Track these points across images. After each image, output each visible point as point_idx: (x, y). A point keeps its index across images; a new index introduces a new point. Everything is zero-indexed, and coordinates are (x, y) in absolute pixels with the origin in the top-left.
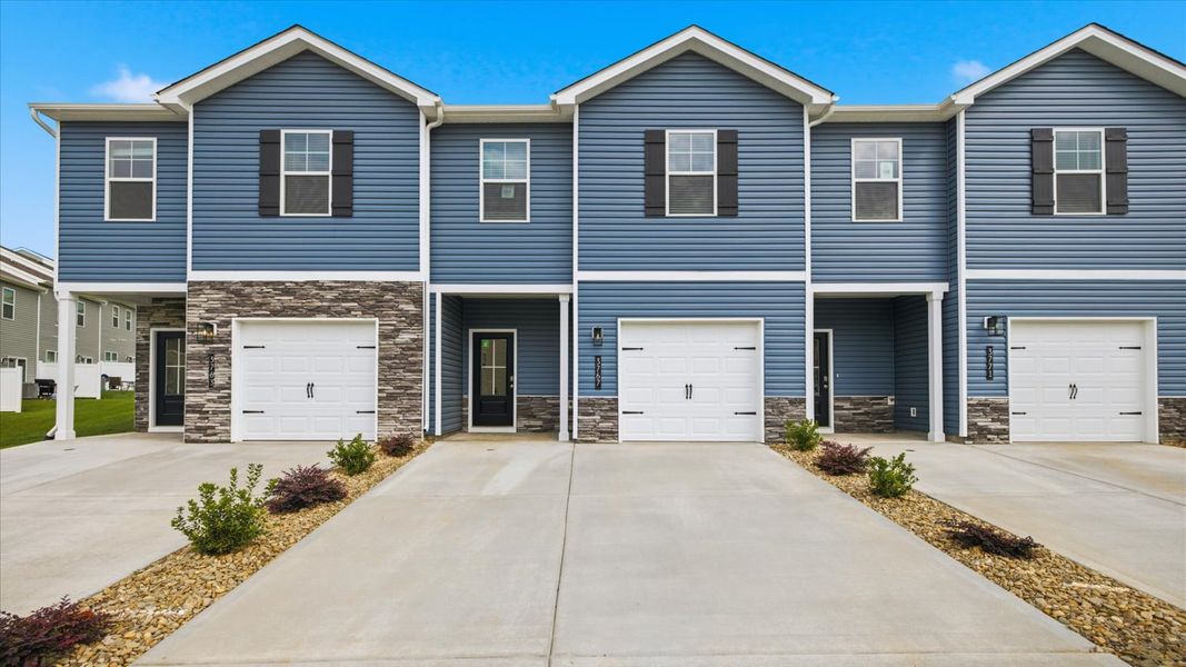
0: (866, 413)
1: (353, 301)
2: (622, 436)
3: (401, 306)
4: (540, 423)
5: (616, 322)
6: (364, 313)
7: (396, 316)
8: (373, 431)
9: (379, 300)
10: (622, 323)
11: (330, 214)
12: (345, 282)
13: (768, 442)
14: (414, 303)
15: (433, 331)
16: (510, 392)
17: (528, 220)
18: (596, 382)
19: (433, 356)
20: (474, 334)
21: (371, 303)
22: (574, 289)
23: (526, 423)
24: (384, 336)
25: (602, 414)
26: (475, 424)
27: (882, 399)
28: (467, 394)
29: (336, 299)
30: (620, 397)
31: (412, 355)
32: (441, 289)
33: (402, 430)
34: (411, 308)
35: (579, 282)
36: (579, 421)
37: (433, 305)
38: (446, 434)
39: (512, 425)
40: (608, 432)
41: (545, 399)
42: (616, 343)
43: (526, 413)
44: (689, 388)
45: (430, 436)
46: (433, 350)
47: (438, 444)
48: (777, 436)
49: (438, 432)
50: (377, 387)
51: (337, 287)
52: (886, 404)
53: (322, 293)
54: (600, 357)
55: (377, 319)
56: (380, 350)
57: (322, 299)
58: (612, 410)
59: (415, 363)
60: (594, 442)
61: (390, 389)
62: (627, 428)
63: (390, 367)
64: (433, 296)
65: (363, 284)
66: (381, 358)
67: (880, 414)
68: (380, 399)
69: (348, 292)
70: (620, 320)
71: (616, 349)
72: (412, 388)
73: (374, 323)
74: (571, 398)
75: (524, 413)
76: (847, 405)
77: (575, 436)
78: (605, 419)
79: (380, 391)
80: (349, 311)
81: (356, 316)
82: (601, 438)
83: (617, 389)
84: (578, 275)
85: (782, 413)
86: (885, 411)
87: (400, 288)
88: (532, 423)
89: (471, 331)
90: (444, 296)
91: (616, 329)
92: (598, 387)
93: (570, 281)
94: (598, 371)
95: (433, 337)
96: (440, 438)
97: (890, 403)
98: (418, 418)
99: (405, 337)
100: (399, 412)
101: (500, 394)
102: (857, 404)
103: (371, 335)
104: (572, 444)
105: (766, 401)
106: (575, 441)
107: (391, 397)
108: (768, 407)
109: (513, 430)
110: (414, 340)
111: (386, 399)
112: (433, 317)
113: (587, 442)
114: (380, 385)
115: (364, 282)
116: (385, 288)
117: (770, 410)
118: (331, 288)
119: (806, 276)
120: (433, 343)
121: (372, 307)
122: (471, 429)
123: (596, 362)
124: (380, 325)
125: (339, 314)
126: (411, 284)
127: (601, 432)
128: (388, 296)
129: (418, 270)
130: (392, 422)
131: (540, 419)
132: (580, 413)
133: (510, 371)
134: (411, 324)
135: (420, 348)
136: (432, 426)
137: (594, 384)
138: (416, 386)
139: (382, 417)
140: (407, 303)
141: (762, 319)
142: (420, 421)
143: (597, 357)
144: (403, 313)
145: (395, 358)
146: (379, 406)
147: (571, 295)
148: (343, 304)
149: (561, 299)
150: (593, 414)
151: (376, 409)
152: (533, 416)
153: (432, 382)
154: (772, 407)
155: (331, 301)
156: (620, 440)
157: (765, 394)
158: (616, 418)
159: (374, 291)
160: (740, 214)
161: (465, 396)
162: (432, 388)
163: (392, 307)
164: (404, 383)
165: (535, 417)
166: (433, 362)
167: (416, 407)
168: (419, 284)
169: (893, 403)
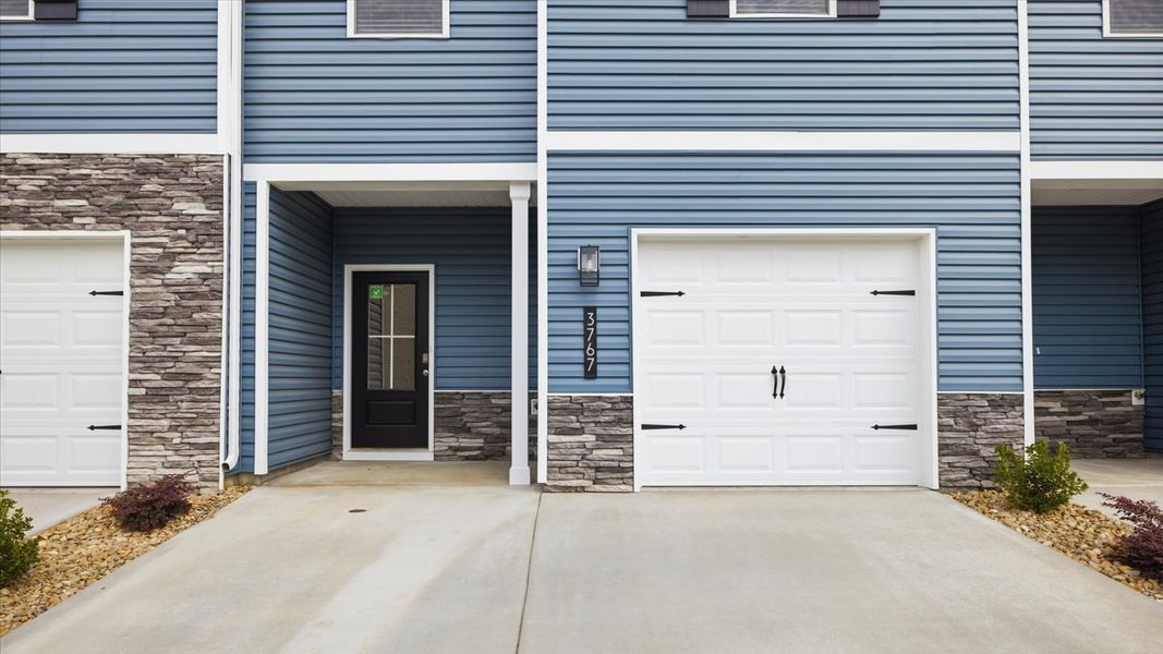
0: (1092, 422)
1: (77, 195)
2: (642, 475)
3: (177, 206)
4: (479, 442)
5: (627, 237)
6: (100, 220)
7: (167, 226)
8: (119, 468)
9: (131, 192)
10: (642, 240)
11: (31, 17)
12: (62, 156)
13: (946, 487)
14: (205, 198)
15: (248, 258)
16: (422, 382)
17: (446, 33)
18: (586, 364)
19: (248, 310)
20: (355, 274)
21: (117, 199)
22: (539, 171)
23: (453, 442)
24: (141, 269)
25: (599, 430)
26: (357, 443)
27: (1121, 394)
28: (341, 387)
29: (43, 192)
30: (636, 395)
31: (201, 309)
32: (266, 174)
33: (177, 465)
34: (198, 209)
35: (550, 155)
36: (550, 446)
37: (249, 206)
38: (280, 469)
39: (425, 445)
40: (611, 469)
41: (488, 396)
42: (628, 279)
43: (452, 423)
44: (779, 374)
45: (241, 475)
46: (248, 299)
47: (257, 494)
48: (965, 474)
49: (261, 466)
50: (126, 376)
51: (43, 167)
52: (1130, 404)
53: (14, 179)
54: (593, 309)
55: (126, 234)
56: (135, 297)
57: (13, 191)
58: (619, 422)
59: (206, 326)
60: (582, 489)
61: (154, 379)
62: (651, 457)
63: (153, 334)
64: (249, 189)
65: (98, 159)
66: (134, 315)
67: (1118, 424)
68: (132, 400)
69: (65, 178)
70: (635, 232)
71: (628, 293)
72: (199, 377)
73: (120, 242)
74: (533, 395)
75: (449, 423)
76: (1056, 406)
77: (542, 477)
78: (605, 440)
79: (133, 383)
80: (68, 217)
81: (83, 227)
82: (596, 481)
83: (630, 377)
84: (548, 141)
85: (975, 427)
86: (1127, 417)
87: (173, 169)
88: (465, 442)
89: (349, 269)
90: (275, 190)
91: (628, 251)
92: (591, 374)
93: (532, 156)
94: (590, 338)
95: (248, 272)
96: (264, 480)
97: (1135, 401)
98: (213, 439)
99: (185, 271)
100: (172, 429)
101: (402, 387)
102: (1074, 405)
103: (117, 269)
104: (536, 495)
105: (941, 401)
106: (543, 488)
107: (156, 396)
108: (947, 414)
109: (425, 455)
110: (205, 277)
111: (146, 400)
112: (248, 232)
113: (566, 489)
114: (131, 371)
115: (100, 156)
116: (145, 168)
117: (952, 422)
118: (32, 169)
119: (1019, 141)
120: (248, 285)
121: (117, 208)
122: (348, 453)
123: (586, 321)
124: (134, 245)
125: (48, 223)
126: (199, 160)
127: (598, 469)
128: (151, 185)
129: (214, 131)
130: (159, 449)
131: (479, 435)
132: (555, 430)
133: (421, 345)
134: (197, 244)
135: (216, 294)
136: (247, 455)
137: (581, 368)
138: (208, 374)
139: (138, 438)
140: (191, 200)
141: (932, 231)
142: (214, 446)
143: (587, 309)
144: (182, 222)
145: (164, 314)
146: (131, 416)
147: (534, 185)
148: (58, 203)
149: (514, 193)
150: (580, 431)
151: (124, 421)
152: (465, 430)
153: (247, 364)
154: (955, 415)
155: (30, 195)
156: (638, 483)
157: (940, 386)
158: (629, 439)
159: (121, 174)
160: (884, 14)
161: (336, 392)
162: (247, 378)
163: (158, 209)
164: (182, 367)
165: (468, 431)
166: (248, 325)
167: (208, 416)
168: (214, 160)
169: (1142, 402)
